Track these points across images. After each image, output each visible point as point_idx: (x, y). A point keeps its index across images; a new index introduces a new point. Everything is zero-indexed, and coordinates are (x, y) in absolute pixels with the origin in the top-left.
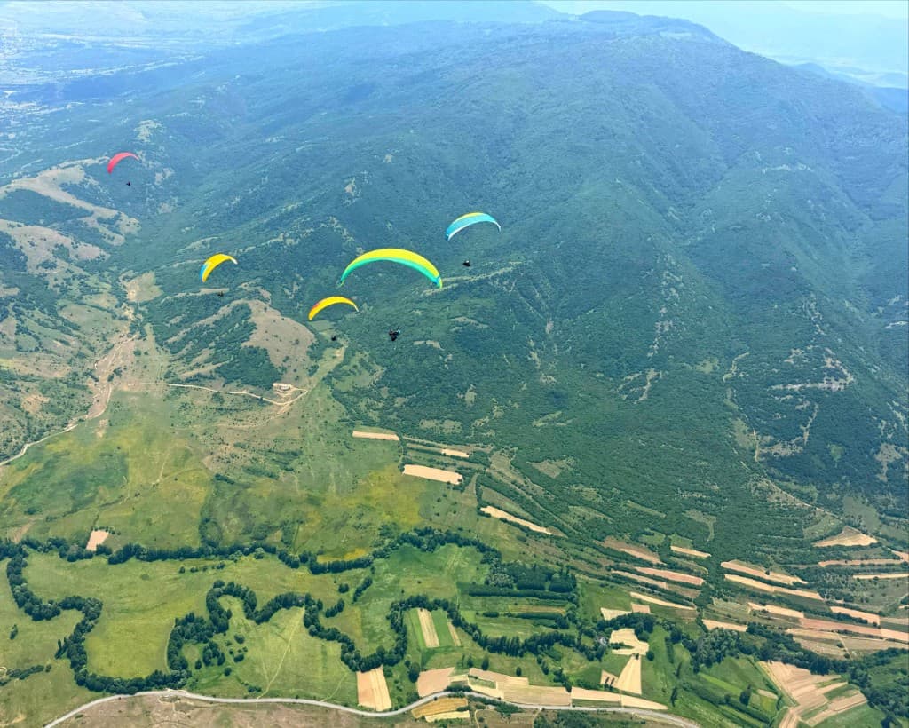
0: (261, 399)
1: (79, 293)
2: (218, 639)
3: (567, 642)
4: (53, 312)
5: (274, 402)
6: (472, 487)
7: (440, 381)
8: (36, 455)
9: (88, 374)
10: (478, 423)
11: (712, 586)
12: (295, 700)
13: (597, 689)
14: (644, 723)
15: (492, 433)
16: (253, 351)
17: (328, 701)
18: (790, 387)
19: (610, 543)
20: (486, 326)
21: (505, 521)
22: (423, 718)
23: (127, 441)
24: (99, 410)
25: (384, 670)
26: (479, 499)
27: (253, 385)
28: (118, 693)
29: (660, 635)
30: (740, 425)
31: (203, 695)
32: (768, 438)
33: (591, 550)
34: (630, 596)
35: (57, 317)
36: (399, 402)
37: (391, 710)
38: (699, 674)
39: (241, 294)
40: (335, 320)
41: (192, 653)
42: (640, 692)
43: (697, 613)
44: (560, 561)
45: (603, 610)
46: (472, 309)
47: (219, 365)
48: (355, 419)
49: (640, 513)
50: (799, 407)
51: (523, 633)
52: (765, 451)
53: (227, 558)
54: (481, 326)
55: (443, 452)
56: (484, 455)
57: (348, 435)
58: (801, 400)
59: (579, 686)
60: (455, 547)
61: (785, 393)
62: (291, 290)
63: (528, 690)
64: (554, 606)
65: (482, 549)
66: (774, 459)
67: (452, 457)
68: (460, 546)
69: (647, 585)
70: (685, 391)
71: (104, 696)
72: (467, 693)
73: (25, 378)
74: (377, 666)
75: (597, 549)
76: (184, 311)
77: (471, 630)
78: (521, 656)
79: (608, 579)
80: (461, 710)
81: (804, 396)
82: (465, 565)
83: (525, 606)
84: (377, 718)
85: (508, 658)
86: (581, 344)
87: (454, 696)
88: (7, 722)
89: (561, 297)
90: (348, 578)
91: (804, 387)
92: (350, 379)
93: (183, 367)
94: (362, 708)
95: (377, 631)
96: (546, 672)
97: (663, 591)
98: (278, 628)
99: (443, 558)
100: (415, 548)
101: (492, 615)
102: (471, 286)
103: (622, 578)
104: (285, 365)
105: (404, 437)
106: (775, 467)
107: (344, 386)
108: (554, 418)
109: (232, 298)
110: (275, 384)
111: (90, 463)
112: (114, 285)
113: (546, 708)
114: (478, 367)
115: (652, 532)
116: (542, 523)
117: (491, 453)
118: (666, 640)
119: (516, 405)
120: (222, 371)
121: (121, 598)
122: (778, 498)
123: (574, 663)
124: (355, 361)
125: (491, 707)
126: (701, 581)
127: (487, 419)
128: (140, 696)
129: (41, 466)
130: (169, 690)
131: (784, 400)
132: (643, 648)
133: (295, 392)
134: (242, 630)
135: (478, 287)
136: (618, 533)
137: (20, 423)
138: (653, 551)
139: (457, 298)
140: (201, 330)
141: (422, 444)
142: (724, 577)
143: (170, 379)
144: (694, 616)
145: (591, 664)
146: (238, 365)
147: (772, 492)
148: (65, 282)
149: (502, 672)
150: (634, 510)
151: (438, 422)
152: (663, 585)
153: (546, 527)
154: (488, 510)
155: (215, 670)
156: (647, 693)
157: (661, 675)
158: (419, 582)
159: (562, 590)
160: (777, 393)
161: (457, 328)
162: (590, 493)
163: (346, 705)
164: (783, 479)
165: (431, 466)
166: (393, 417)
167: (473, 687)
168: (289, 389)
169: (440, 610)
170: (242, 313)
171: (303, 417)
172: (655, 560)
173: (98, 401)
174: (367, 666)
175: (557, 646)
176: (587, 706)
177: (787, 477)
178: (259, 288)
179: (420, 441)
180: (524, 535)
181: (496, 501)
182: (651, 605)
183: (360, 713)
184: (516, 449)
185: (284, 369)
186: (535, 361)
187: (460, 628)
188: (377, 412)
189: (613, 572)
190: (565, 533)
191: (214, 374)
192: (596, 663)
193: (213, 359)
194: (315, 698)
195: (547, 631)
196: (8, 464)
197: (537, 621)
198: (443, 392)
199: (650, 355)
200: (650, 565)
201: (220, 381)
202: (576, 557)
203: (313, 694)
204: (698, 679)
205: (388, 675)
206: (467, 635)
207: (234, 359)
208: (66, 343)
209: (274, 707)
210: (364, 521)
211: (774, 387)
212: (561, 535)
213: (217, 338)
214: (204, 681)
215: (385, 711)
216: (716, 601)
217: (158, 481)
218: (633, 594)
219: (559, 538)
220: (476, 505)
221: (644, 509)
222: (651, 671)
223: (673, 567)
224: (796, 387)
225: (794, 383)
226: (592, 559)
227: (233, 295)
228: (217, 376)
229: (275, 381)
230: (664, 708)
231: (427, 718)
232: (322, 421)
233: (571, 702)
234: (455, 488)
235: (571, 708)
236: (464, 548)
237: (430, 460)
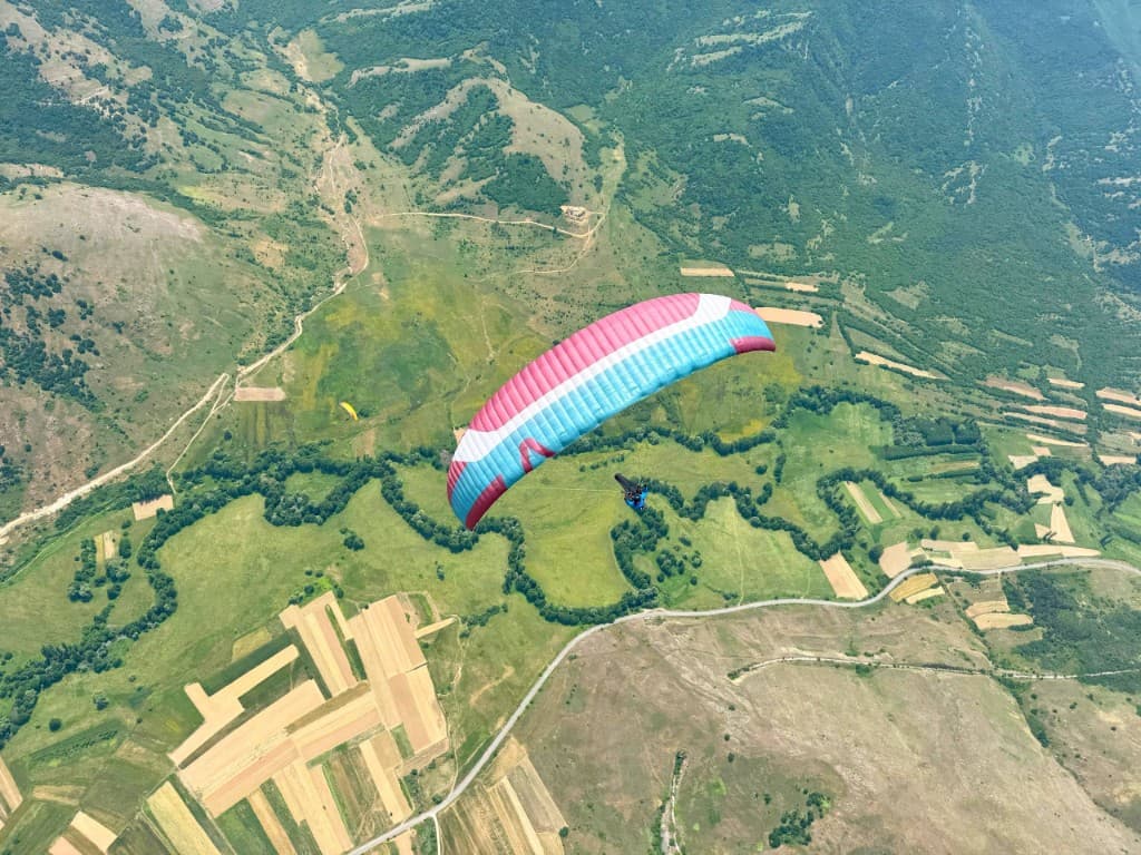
0: (555, 231)
1: (232, 72)
2: (663, 544)
3: (995, 499)
4: (214, 105)
5: (574, 235)
6: (835, 328)
7: (759, 191)
8: (319, 333)
9: (314, 202)
10: (811, 244)
11: (1095, 419)
12: (774, 602)
13: (1037, 544)
14: (1089, 572)
15: (829, 257)
16: (525, 160)
17: (807, 597)
18: (1119, 181)
19: (993, 381)
20: (791, 111)
21: (885, 367)
22: (904, 601)
23: (423, 303)
24: (361, 260)
25: (843, 554)
26: (850, 344)
27: (538, 210)
28: (598, 623)
29: (1068, 478)
30: (1072, 229)
31: (683, 610)
32: (1104, 244)
33: (977, 392)
34: (1026, 439)
35: (221, 111)
36: (718, 223)
37: (870, 597)
38: (1114, 513)
39: (470, 69)
40: (596, 104)
41: (645, 564)
42: (1072, 541)
43: (1091, 450)
44: (954, 408)
45: (1011, 458)
46: (769, 85)
47: (484, 182)
48: (674, 250)
49: (1010, 343)
50: (1132, 206)
51: (951, 495)
52: (1104, 259)
53: (622, 447)
54: (785, 111)
55: (789, 286)
56: (833, 286)
57: (676, 273)
58: (1134, 197)
59: (1022, 543)
60: (849, 406)
61: (1116, 189)
62: (528, 59)
63: (980, 555)
64: (967, 460)
65: (878, 404)
66: (1114, 268)
67: (800, 292)
68: (853, 404)
69: (1039, 425)
70: (1011, 189)
71: (583, 630)
72: (931, 568)
73: (236, 215)
74: (835, 552)
75: (984, 390)
76: (395, 96)
77: (907, 499)
78: (960, 519)
79: (1003, 423)
80: (934, 587)
81: (1137, 193)
82: (867, 426)
83: (941, 464)
84: (862, 608)
85: (950, 522)
86: (891, 130)
87: (922, 573)
88: (497, 678)
89: (854, 64)
90: (759, 456)
91: (1135, 182)
92: (645, 192)
93: (432, 187)
94: (843, 600)
95: (817, 513)
96: (989, 532)
97: (1055, 429)
98: (717, 523)
99: (840, 419)
100: (809, 411)
101: (917, 480)
102: (760, 51)
103: (1015, 419)
104: (567, 178)
105: (740, 271)
106: (1115, 278)
107: (644, 203)
108: (887, 232)
109: (459, 75)
110: (564, 208)
111: (396, 338)
112: (271, 55)
113: (1006, 570)
114: (792, 168)
115: (1027, 364)
116: (922, 365)
117: (839, 284)
118: (1075, 482)
119: (843, 217)
120: (491, 192)
121: (534, 511)
122: (1125, 314)
123: (1007, 519)
124: (642, 167)
125: (959, 579)
126: (1083, 415)
127: (819, 239)
128: (622, 623)
129: (335, 348)
130: (646, 611)
131: (1115, 199)
132: (1058, 494)
133: (592, 216)
134: (682, 531)
135: (769, 53)
136: (996, 369)
137: (270, 286)
138: (1033, 386)
139: (744, 69)
140: (433, 128)
141: (762, 278)
142: (1102, 408)
143: (424, 206)
144: (1088, 453)
145: (1022, 518)
146: (508, 181)
147: (1119, 307)
148: (204, 52)
149: (950, 539)
150: (1002, 341)
151: (769, 246)
152: (1053, 423)
153: (926, 370)
154: (863, 356)
155: (679, 579)
156: (1079, 541)
157: (1084, 520)
158: (832, 452)
159: (970, 442)
160: (1106, 189)
161: (760, 114)
162: (954, 324)
163: (827, 599)
164: (1124, 291)
165: (783, 307)
166: (716, 244)
167: (935, 560)
168: (584, 213)
169: (866, 481)
170: (483, 100)
171: (615, 253)
172: (1040, 397)
173: (352, 245)
174: (825, 554)
175: (987, 504)
176: (1038, 562)
177: (1127, 288)
178: (489, 58)
179: (760, 274)
180: (909, 382)
181: (867, 345)
182: (1049, 446)
183: (845, 605)
184: (863, 275)
185: (568, 184)
186: (848, 155)
187: (893, 498)
188: (695, 239)
189: (1005, 414)
190: (947, 374)
191: (481, 195)
192: (1025, 517)
193: (470, 172)
194: (793, 597)
195: (971, 489)
196: (291, 348)
197: (960, 479)
198: (765, 206)
199: (967, 143)
200: (1034, 402)
201: (491, 206)
202: (967, 401)
203: (790, 592)
204: (1115, 519)
205: (849, 560)
206: (901, 504)
207: (501, 173)
208: (259, 156)
209: (759, 613)
210: (744, 385)
211: (1101, 182)
212: (945, 378)
213: (462, 140)
214: (675, 595)
215: (864, 599)
216: (1105, 435)
217: (491, 355)
218: (1030, 436)
219: (941, 381)
220: (849, 352)
221: (1013, 339)
222: (1074, 518)
223: (1056, 402)
224: (1127, 181)
225: (1122, 176)
226: (982, 401)
227: (460, 71)
228: (485, 198)
229: (563, 204)
230: (1097, 553)
231: (908, 600)
232: (639, 257)
233: (1020, 560)
234: (820, 332)
235: (1024, 567)
236: (857, 406)
237: (779, 300)
